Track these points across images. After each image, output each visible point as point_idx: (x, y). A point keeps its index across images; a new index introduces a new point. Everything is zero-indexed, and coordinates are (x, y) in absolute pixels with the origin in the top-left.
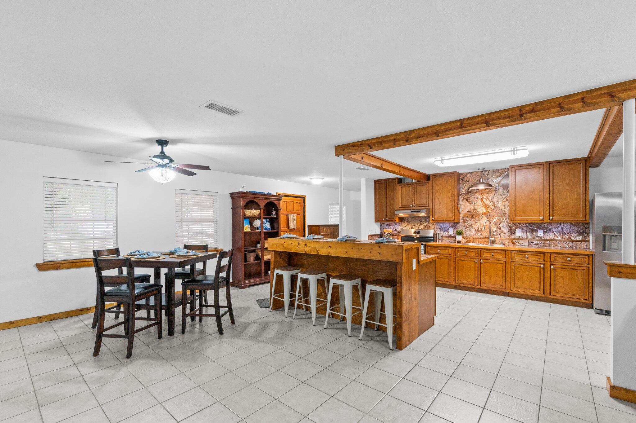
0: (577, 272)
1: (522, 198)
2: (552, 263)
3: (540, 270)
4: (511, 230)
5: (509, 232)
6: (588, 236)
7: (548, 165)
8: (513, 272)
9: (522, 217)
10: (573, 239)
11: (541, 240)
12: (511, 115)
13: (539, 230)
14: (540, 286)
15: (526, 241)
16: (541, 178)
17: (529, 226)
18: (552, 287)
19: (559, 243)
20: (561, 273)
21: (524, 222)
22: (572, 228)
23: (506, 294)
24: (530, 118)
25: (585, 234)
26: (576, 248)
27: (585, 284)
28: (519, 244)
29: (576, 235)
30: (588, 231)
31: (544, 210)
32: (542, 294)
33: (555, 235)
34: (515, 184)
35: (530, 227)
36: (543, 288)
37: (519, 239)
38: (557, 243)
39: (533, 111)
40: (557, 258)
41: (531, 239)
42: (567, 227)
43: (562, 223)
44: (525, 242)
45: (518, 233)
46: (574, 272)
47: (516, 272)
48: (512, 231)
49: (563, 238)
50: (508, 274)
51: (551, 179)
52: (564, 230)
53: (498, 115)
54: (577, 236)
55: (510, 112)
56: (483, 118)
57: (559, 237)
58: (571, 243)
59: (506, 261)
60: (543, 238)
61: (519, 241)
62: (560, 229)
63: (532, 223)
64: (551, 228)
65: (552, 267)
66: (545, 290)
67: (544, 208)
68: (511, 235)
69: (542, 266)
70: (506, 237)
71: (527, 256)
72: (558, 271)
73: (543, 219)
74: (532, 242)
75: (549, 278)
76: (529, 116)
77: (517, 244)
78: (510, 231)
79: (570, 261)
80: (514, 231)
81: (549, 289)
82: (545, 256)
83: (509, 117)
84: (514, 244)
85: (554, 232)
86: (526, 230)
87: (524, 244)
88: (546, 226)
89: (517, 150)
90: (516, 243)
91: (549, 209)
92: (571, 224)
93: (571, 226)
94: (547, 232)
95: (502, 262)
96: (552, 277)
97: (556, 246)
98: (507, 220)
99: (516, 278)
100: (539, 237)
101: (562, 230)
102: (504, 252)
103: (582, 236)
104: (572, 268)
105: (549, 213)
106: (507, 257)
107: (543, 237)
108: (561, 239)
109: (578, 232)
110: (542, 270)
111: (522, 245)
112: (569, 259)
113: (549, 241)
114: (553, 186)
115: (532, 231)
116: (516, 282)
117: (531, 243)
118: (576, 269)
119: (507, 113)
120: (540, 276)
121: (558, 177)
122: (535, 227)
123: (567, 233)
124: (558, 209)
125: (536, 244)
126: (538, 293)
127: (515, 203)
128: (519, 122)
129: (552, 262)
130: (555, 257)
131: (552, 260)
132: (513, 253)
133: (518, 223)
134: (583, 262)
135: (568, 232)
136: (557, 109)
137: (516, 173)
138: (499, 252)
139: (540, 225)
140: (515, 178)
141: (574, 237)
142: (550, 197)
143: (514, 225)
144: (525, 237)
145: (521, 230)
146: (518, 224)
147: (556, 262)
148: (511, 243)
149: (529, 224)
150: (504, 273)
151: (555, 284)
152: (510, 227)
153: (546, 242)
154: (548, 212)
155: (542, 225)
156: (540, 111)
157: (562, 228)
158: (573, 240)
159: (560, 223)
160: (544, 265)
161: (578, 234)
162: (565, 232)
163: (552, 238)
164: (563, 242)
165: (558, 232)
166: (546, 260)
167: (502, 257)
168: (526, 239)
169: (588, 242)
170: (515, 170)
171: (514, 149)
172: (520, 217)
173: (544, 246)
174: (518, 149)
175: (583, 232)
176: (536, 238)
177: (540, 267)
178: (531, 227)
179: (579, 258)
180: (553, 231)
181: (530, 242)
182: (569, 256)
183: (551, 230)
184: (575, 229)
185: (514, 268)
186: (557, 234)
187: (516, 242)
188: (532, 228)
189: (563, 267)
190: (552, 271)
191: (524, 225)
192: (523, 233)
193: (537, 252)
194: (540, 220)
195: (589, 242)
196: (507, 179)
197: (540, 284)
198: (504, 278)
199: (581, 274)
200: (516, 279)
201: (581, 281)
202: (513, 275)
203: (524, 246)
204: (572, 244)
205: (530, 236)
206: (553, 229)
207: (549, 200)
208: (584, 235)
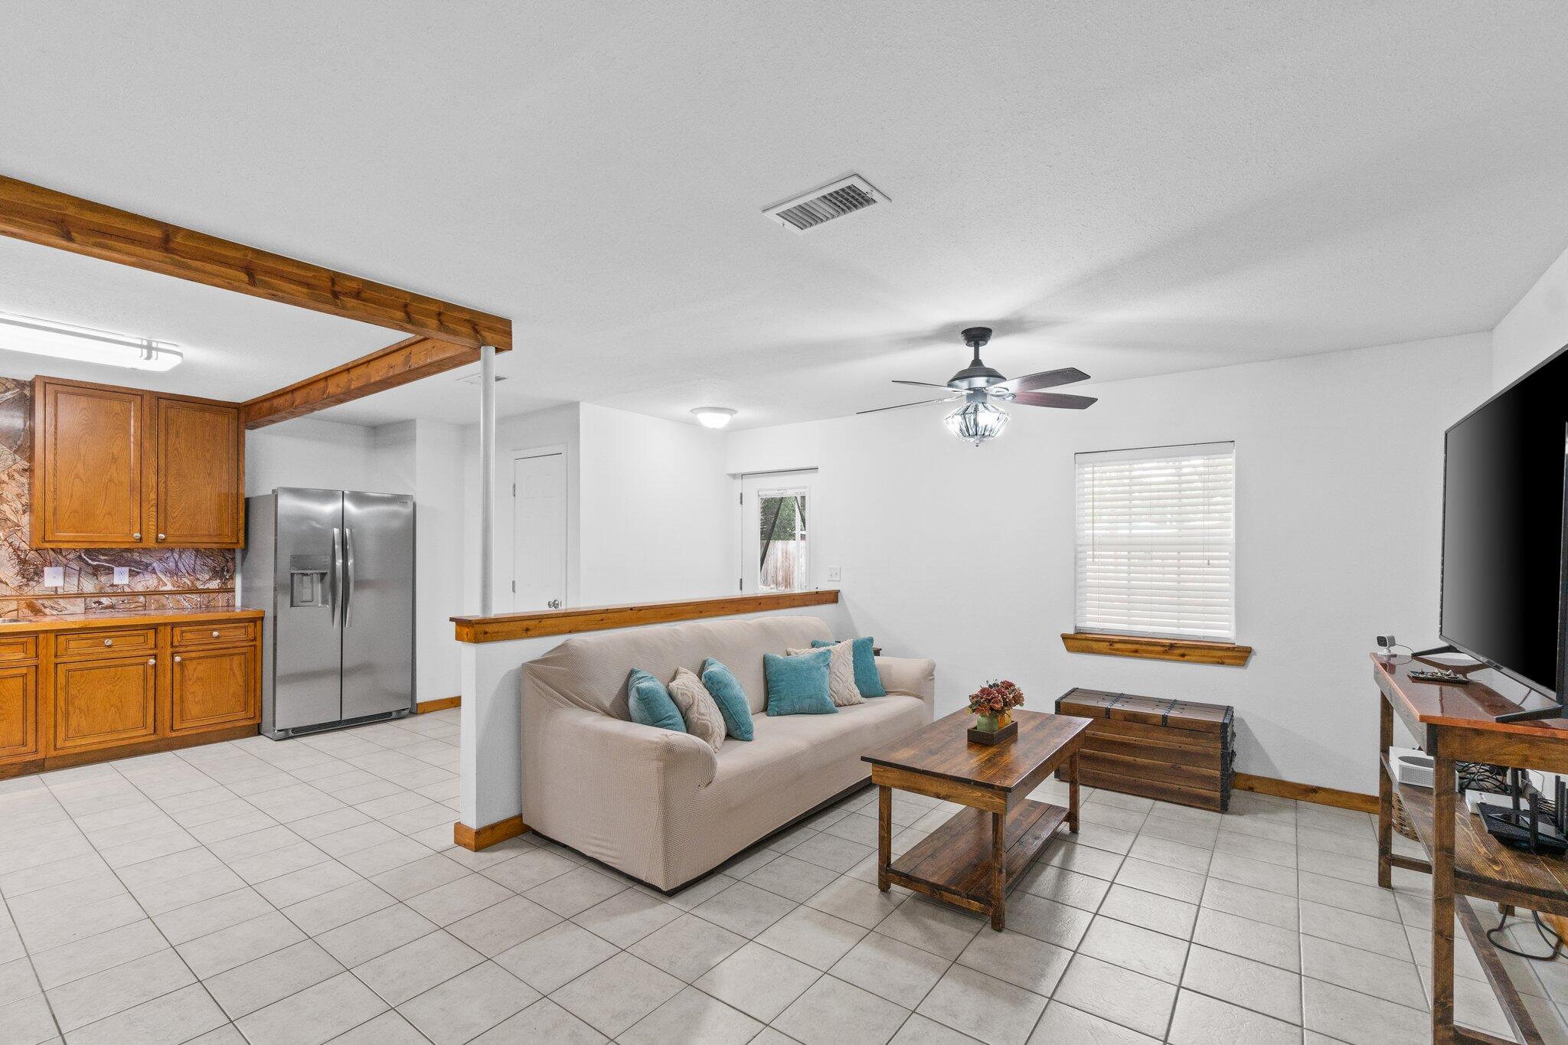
0: (231, 660)
1: (77, 476)
2: (177, 649)
3: (145, 672)
4: (25, 570)
5: (19, 578)
6: (232, 578)
7: (154, 401)
8: (63, 694)
9: (77, 532)
10: (202, 587)
11: (124, 594)
12: (313, 281)
13: (116, 569)
14: (145, 716)
15: (79, 599)
16: (135, 432)
17: (87, 559)
18: (177, 709)
19: (168, 598)
20: (196, 670)
21: (70, 546)
22: (198, 562)
23: (38, 767)
24: (354, 308)
25: (225, 573)
26: (207, 607)
27: (247, 685)
28: (55, 612)
29: (207, 577)
30: (232, 567)
31: (144, 515)
32: (151, 734)
33: (160, 579)
34: (56, 433)
35: (90, 562)
36: (153, 718)
37: (55, 595)
38: (163, 599)
39: (357, 295)
40: (189, 634)
41: (92, 595)
42: (188, 559)
43: (177, 550)
44: (74, 605)
45: (53, 578)
46: (226, 662)
47: (73, 692)
48: (30, 571)
49: (178, 587)
50: (45, 703)
51: (162, 439)
52: (180, 565)
53: (281, 267)
54: (210, 579)
55: (310, 274)
56: (239, 255)
57: (169, 584)
58: (196, 598)
59: (36, 666)
60: (127, 590)
61: (56, 603)
62: (172, 565)
63: (95, 550)
64: (148, 562)
65: (178, 659)
66: (158, 719)
67: (143, 510)
68: (27, 585)
69: (152, 661)
70: (8, 593)
71: (108, 642)
72: (191, 666)
73: (141, 539)
74: (95, 603)
75: (169, 688)
76: (352, 304)
77: (47, 611)
78: (22, 573)
79: (218, 637)
80: (36, 574)
81: (167, 717)
82: (160, 636)
83: (308, 285)
84: (36, 611)
85: (155, 573)
86: (78, 568)
87: (71, 609)
88: (136, 556)
89: (157, 349)
90: (45, 607)
91: (155, 514)
92: (197, 550)
93: (196, 556)
94: (139, 573)
95: (24, 671)
96: (176, 686)
97: (163, 607)
98: (10, 540)
99: (71, 709)
100: (117, 586)
101: (177, 566)
102: (31, 640)
103: (221, 579)
104: (220, 652)
105: (155, 524)
106: (41, 652)
107: (129, 586)
108: (173, 589)
109: (212, 571)
110: (151, 672)
111: (63, 612)
112: (215, 634)
113: (144, 595)
114: (166, 456)
115: (96, 572)
116: (73, 722)
117: (94, 605)
118: (230, 655)
119: (303, 273)
120: (145, 690)
121: (177, 436)
122: (106, 561)
123: (188, 572)
124: (177, 516)
125: (106, 608)
126: (141, 735)
127: (55, 490)
128: (328, 307)
129: (177, 647)
130: (182, 632)
131: (176, 643)
132: (62, 639)
133: (52, 549)
134: (243, 637)
135: (190, 571)
136: (400, 315)
137: (59, 403)
138: (10, 641)
139: (120, 556)
140: (56, 415)
141: (204, 583)
142: (160, 485)
143: (37, 555)
144: (74, 590)
145: (61, 569)
146: (51, 552)
147: (187, 646)
148: (27, 612)
149: (88, 551)
150: (31, 702)
151: (182, 701)
152: (23, 562)
153: (137, 597)
154: (153, 522)
155: (125, 554)
156: (374, 303)
157: (176, 562)
158: (203, 589)
159: (172, 550)
160: (155, 659)
161: (211, 574)
162: (184, 571)
163: (152, 588)
164: (178, 597)
165: (166, 572)
166: (160, 643)
167: (22, 655)
168: (78, 596)
169: (231, 592)
170: (56, 393)
171: (150, 342)
172: (74, 532)
173: (130, 610)
174: (160, 346)
175: (223, 570)
176: (109, 590)
177: (145, 664)
178: (93, 560)
179: (236, 628)
180: (154, 569)
181: (91, 602)
182: (215, 626)
183: (150, 568)
184: (205, 564)
185: (67, 682)
186: (163, 578)
187: (43, 605)
188: (95, 563)
189: (202, 654)
190: (177, 669)
191: (71, 556)
192: (67, 579)
193: (109, 627)
194: (132, 540)
195: (234, 591)
196: (11, 413)
197: (145, 708)
198: (31, 719)
199: (240, 664)
200: (71, 712)
201: (240, 680)
202: (61, 703)
203: (74, 614)
204: (199, 599)
205: (89, 585)
206: (155, 565)
207: (155, 490)
208: (225, 576)
